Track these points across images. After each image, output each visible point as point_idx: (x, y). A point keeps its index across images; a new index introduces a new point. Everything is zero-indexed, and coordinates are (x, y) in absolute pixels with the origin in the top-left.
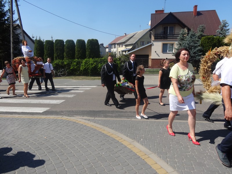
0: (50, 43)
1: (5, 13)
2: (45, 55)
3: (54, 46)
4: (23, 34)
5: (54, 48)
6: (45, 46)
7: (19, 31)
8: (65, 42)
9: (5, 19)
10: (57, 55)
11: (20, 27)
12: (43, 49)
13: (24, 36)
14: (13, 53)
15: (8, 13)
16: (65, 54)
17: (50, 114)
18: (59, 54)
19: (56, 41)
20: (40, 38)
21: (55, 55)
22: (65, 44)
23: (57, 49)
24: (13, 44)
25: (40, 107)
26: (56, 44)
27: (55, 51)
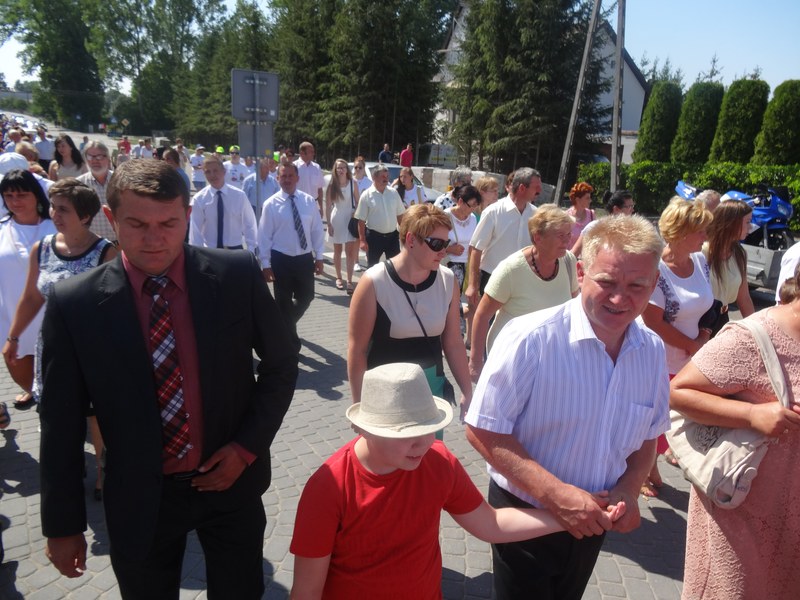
0: (709, 93)
2: (680, 139)
3: (723, 106)
4: (621, 64)
5: (722, 113)
6: (685, 103)
10: (725, 144)
11: (616, 38)
12: (676, 115)
13: (622, 72)
16: (760, 139)
18: (733, 137)
19: (737, 84)
21: (718, 141)
22: (771, 97)
23: (730, 120)
24: (581, 97)
26: (733, 100)
27: (719, 126)
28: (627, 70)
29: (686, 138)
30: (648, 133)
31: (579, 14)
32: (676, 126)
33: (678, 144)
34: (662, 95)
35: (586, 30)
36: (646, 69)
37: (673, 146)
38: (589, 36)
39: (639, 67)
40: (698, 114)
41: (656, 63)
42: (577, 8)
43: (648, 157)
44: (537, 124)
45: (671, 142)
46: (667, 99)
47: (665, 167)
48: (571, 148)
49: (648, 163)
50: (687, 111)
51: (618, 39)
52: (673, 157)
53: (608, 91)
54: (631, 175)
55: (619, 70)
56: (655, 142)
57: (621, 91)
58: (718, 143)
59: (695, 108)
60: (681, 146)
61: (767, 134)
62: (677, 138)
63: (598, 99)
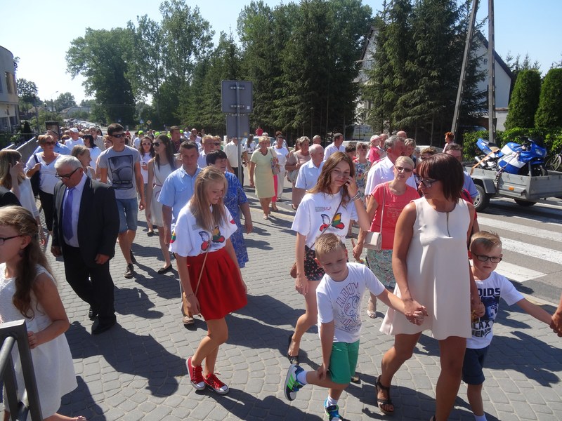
2: (541, 110)
4: (493, 62)
14: (461, 108)
20: (527, 58)
24: (463, 85)
25: (515, 264)
28: (497, 65)
29: (546, 110)
30: (516, 108)
31: (459, 28)
32: (538, 101)
33: (540, 114)
34: (525, 80)
35: (465, 38)
36: (511, 63)
37: (536, 116)
38: (467, 42)
39: (506, 62)
40: (555, 91)
41: (518, 58)
42: (457, 24)
43: (517, 125)
44: (431, 106)
45: (534, 113)
46: (529, 83)
47: (530, 131)
48: (457, 121)
49: (517, 129)
50: (546, 90)
51: (490, 45)
52: (537, 124)
53: (484, 80)
54: (504, 138)
55: (491, 65)
56: (522, 114)
57: (494, 79)
59: (552, 87)
60: (543, 115)
62: (539, 110)
63: (476, 86)
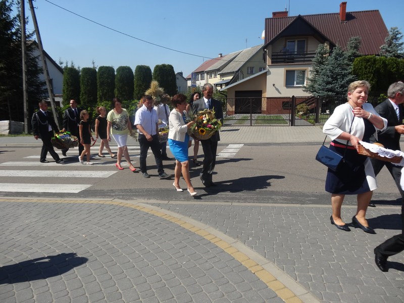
0: (89, 72)
1: (12, 21)
2: (83, 93)
3: (98, 78)
4: (44, 58)
5: (98, 81)
6: (81, 78)
7: (36, 53)
8: (115, 70)
9: (12, 32)
10: (103, 94)
11: (38, 45)
12: (79, 82)
13: (45, 62)
14: (27, 91)
15: (16, 21)
16: (116, 91)
17: (92, 196)
18: (105, 91)
19: (101, 68)
20: (72, 63)
21: (99, 93)
22: (116, 73)
23: (102, 83)
24: (26, 75)
25: (74, 184)
26: (101, 75)
27: (98, 87)
29: (85, 93)
30: (67, 92)
32: (80, 88)
33: (82, 96)
36: (63, 66)
37: (80, 97)
39: (59, 65)
40: (88, 82)
41: (67, 63)
45: (79, 95)
50: (82, 80)
52: (82, 102)
53: (43, 73)
58: (99, 94)
59: (86, 79)
60: (84, 97)
61: (118, 89)
62: (81, 93)
